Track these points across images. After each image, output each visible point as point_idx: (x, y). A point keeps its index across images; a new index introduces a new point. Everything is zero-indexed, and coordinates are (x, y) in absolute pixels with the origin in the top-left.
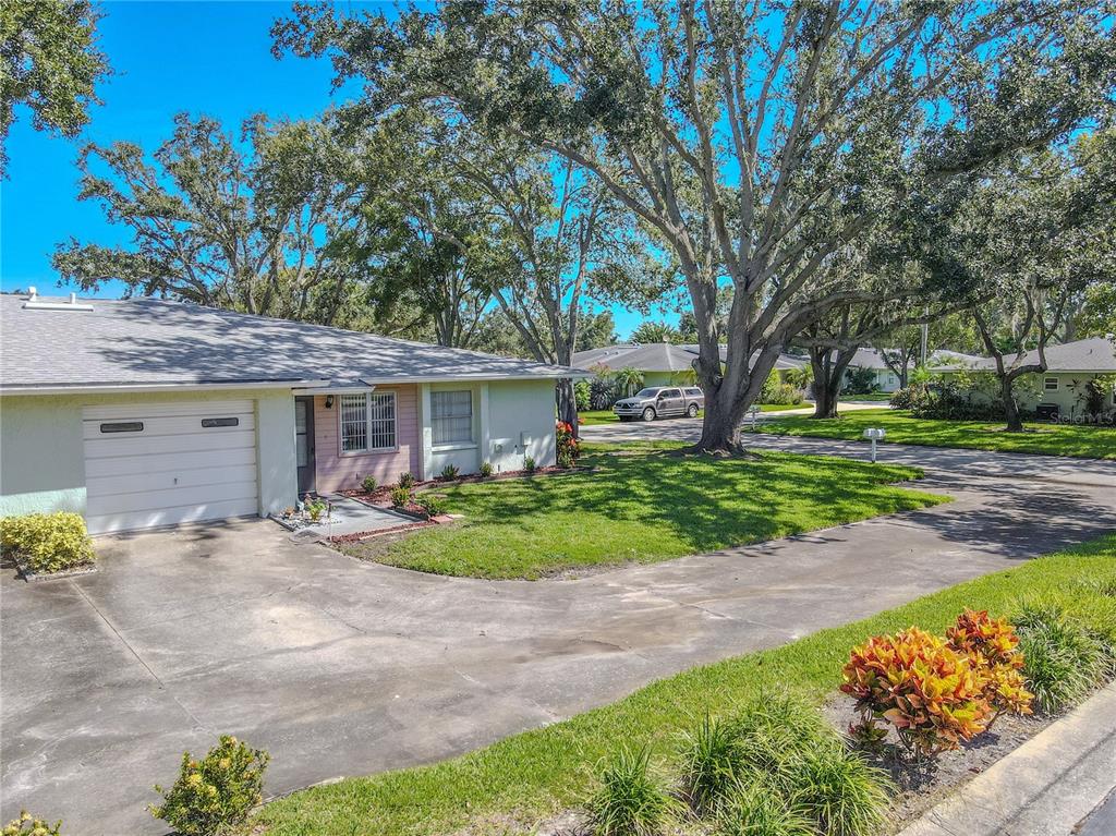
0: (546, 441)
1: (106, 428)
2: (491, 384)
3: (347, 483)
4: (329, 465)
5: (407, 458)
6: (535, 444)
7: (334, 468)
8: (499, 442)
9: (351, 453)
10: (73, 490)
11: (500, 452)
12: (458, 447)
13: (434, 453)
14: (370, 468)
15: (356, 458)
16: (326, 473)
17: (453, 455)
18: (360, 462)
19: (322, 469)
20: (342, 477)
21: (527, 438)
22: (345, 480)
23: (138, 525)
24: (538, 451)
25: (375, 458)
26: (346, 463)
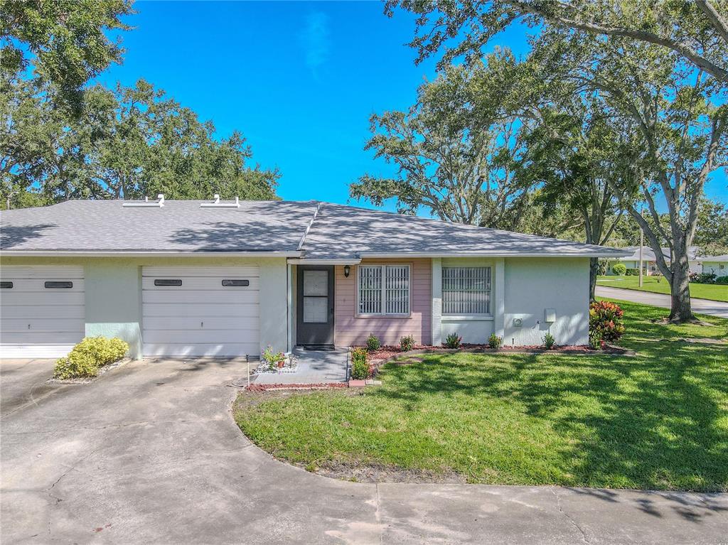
0: (576, 319)
1: (159, 283)
2: (507, 261)
3: (360, 340)
4: (345, 323)
5: (419, 324)
6: (561, 322)
7: (349, 326)
8: (518, 316)
9: (365, 315)
10: (130, 324)
11: (519, 326)
12: (471, 318)
13: (443, 322)
14: (382, 330)
15: (370, 320)
16: (343, 330)
17: (466, 325)
18: (373, 324)
19: (340, 327)
20: (356, 335)
21: (551, 314)
22: (359, 337)
23: (175, 353)
24: (565, 329)
25: (388, 320)
26: (361, 323)
